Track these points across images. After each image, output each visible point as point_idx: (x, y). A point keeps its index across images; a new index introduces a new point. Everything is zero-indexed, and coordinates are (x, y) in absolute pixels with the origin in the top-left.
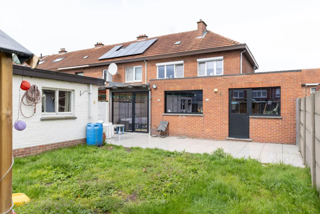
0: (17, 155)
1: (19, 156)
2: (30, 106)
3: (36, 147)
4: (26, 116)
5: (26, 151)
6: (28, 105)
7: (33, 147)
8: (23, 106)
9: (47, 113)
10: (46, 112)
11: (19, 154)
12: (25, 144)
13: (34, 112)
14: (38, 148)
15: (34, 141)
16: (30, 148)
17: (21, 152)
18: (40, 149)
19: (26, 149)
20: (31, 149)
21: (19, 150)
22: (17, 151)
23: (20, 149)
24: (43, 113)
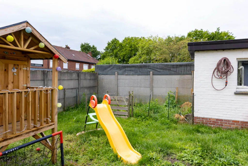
0: (209, 124)
1: (211, 125)
2: (221, 79)
3: (229, 121)
4: (218, 89)
5: (218, 123)
6: (219, 78)
7: (225, 120)
8: (214, 78)
9: (246, 87)
10: (245, 85)
11: (211, 123)
12: (216, 115)
13: (225, 85)
14: (231, 122)
15: (227, 115)
16: (221, 120)
17: (213, 122)
18: (234, 124)
19: (217, 120)
20: (223, 122)
21: (211, 120)
22: (208, 120)
23: (212, 118)
24: (240, 87)
